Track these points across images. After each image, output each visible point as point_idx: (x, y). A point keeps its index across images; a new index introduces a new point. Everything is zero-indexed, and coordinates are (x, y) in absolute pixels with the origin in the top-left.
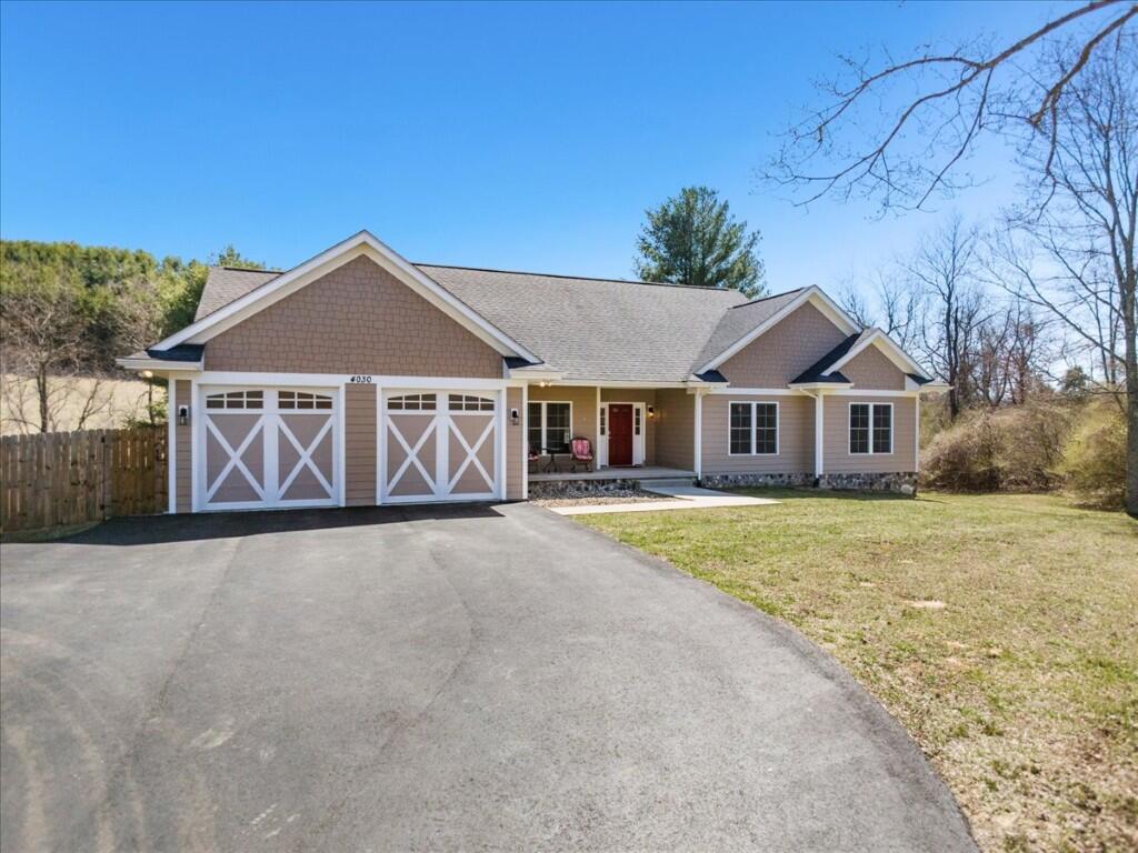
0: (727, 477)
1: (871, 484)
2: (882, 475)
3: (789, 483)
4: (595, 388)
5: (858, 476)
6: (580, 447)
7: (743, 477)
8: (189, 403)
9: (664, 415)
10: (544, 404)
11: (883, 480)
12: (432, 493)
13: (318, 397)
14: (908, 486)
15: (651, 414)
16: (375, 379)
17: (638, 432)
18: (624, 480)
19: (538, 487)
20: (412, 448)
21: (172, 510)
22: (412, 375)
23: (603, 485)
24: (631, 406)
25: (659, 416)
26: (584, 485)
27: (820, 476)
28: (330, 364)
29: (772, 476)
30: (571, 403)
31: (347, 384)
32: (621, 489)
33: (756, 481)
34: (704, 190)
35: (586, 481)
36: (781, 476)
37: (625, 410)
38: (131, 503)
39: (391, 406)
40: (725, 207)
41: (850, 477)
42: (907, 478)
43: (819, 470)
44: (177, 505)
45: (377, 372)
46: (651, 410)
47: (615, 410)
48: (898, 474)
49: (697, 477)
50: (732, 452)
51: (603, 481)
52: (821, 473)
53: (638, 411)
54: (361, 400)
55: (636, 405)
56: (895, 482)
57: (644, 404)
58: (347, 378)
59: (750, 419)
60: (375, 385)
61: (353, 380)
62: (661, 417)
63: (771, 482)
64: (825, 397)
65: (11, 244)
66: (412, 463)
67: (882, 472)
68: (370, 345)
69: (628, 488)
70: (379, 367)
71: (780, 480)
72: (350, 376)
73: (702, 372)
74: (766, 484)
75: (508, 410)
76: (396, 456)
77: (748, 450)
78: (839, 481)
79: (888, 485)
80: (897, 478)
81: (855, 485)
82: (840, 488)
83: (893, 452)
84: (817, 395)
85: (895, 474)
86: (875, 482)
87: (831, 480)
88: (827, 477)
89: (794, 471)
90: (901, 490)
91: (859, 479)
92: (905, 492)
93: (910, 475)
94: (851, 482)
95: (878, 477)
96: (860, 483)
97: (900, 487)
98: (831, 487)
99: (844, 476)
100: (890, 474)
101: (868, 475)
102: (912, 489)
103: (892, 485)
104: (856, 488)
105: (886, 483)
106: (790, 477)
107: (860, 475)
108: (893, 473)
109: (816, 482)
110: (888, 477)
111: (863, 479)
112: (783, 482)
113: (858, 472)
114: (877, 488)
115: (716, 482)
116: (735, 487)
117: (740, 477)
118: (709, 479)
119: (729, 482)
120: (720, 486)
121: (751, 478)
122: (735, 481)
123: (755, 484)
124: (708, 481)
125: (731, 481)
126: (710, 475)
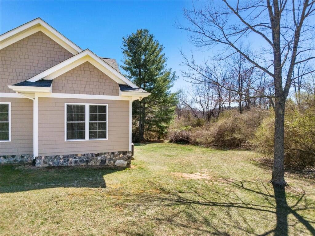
1: (87, 161)
2: (97, 155)
5: (75, 156)
11: (99, 158)
14: (122, 161)
27: (37, 158)
29: (5, 157)
41: (66, 158)
42: (121, 155)
43: (36, 154)
48: (113, 153)
52: (37, 156)
56: (111, 159)
63: (4, 161)
64: (40, 98)
67: (99, 152)
78: (55, 161)
79: (103, 162)
80: (112, 156)
81: (71, 163)
82: (56, 165)
83: (109, 138)
84: (34, 99)
85: (110, 154)
86: (91, 160)
87: (47, 160)
88: (43, 158)
89: (28, 153)
90: (115, 164)
91: (75, 158)
92: (119, 165)
93: (125, 153)
94: (68, 160)
95: (94, 156)
96: (76, 162)
97: (114, 162)
98: (47, 165)
99: (61, 157)
100: (105, 153)
101: (84, 155)
102: (126, 163)
103: (107, 161)
104: (73, 165)
105: (102, 161)
106: (22, 157)
107: (77, 155)
108: (108, 153)
109: (34, 162)
110: (103, 156)
111: (80, 158)
112: (15, 161)
113: (75, 153)
114: (94, 164)
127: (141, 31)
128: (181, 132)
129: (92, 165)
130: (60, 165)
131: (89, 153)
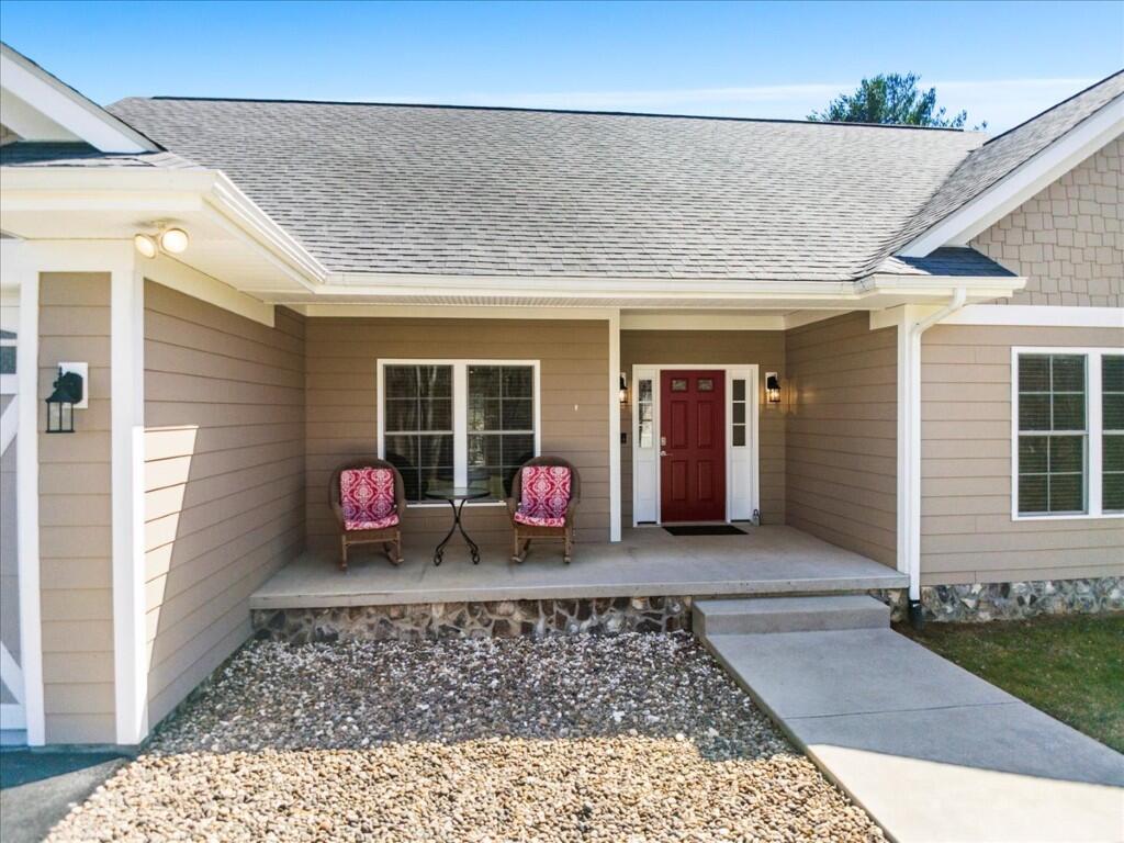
0: (1006, 588)
4: (604, 325)
6: (542, 486)
7: (1057, 584)
9: (808, 396)
10: (460, 370)
15: (774, 394)
17: (740, 440)
18: (655, 601)
19: (360, 625)
23: (585, 614)
24: (722, 373)
25: (794, 396)
26: (518, 616)
30: (536, 364)
32: (644, 628)
33: (1101, 595)
34: (895, 80)
35: (527, 604)
37: (706, 385)
40: (931, 99)
46: (773, 384)
47: (679, 385)
49: (906, 591)
50: (1023, 509)
51: (585, 603)
53: (739, 386)
55: (734, 372)
57: (756, 367)
59: (1080, 403)
62: (800, 403)
69: (670, 626)
73: (921, 249)
75: (45, 369)
77: (1076, 502)
115: (971, 603)
116: (1032, 619)
117: (1049, 588)
118: (944, 593)
119: (1013, 602)
120: (985, 616)
121: (1086, 589)
122: (1033, 599)
123: (1095, 609)
124: (944, 600)
125: (1021, 601)
126: (946, 581)
127: (878, 83)
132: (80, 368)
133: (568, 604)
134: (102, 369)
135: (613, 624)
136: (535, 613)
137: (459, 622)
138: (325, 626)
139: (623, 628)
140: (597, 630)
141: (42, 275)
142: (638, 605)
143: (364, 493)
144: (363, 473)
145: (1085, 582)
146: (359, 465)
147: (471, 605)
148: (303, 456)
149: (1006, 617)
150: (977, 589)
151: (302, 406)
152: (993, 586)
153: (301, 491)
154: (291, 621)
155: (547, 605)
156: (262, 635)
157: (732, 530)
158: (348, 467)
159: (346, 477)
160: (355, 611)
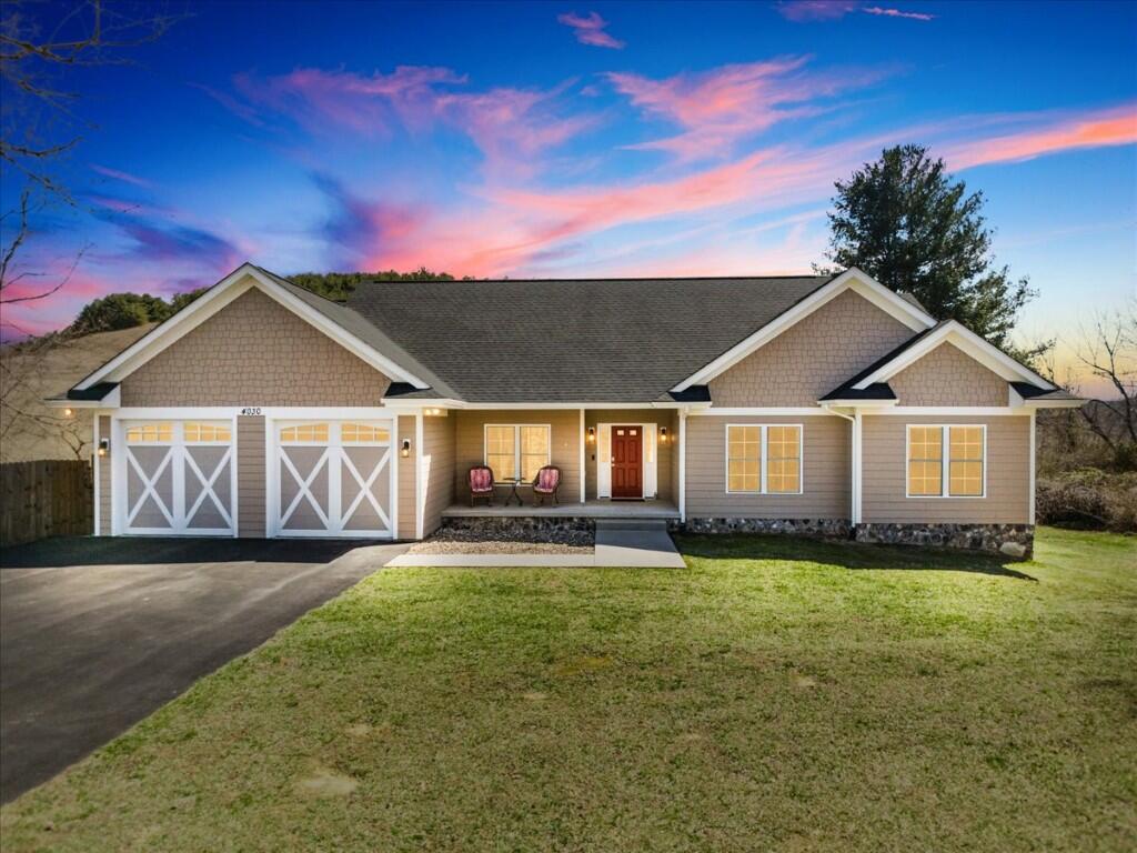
0: (723, 521)
1: (946, 540)
2: (966, 528)
3: (819, 532)
4: (578, 411)
5: (923, 527)
6: (548, 478)
7: (747, 520)
8: (109, 437)
10: (517, 428)
11: (968, 535)
12: (325, 528)
13: (217, 429)
14: (1014, 545)
16: (264, 411)
17: (648, 459)
18: (582, 519)
19: (477, 523)
20: (305, 480)
21: (97, 533)
22: (299, 405)
23: (556, 524)
24: (641, 427)
26: (532, 522)
27: (858, 525)
28: (223, 397)
29: (792, 522)
31: (239, 417)
33: (768, 526)
34: (910, 149)
35: (534, 518)
36: (806, 521)
37: (633, 433)
38: (68, 525)
39: (283, 438)
41: (908, 528)
42: (1013, 532)
43: (857, 517)
44: (101, 528)
45: (267, 404)
46: (664, 432)
47: (621, 433)
48: (996, 526)
49: (680, 519)
50: (732, 489)
51: (556, 518)
52: (860, 522)
53: (648, 434)
54: (251, 433)
55: (646, 427)
56: (991, 538)
57: (656, 425)
58: (238, 411)
59: (757, 446)
60: (264, 416)
61: (244, 412)
63: (791, 529)
64: (864, 417)
65: (346, 276)
66: (305, 496)
67: (968, 522)
68: (260, 377)
70: (268, 398)
71: (805, 527)
72: (242, 408)
73: (678, 389)
74: (783, 532)
75: (400, 441)
76: (289, 488)
77: (756, 487)
78: (889, 533)
79: (976, 542)
80: (994, 532)
81: (916, 539)
82: (890, 542)
83: (987, 495)
84: (854, 416)
85: (991, 526)
86: (953, 537)
87: (875, 531)
88: (869, 526)
89: (828, 517)
90: (1001, 549)
91: (923, 531)
92: (1008, 553)
93: (1020, 528)
94: (911, 534)
95: (959, 529)
96: (926, 538)
97: (999, 545)
98: (874, 541)
99: (899, 526)
100: (981, 526)
101: (940, 526)
102: (1023, 548)
103: (984, 542)
104: (920, 543)
105: (974, 539)
106: (820, 523)
107: (926, 525)
108: (987, 525)
109: (853, 533)
110: (976, 531)
111: (931, 531)
112: (809, 529)
113: (923, 522)
114: (958, 546)
115: (708, 526)
116: (733, 533)
117: (743, 521)
118: (697, 521)
119: (726, 526)
120: (714, 531)
121: (760, 523)
122: (735, 526)
123: (765, 531)
124: (697, 524)
125: (730, 526)
126: (698, 517)
127: (897, 152)
128: (1066, 488)
129: (955, 547)
130: (897, 541)
131: (950, 522)
132: (408, 441)
133: (550, 519)
134: (414, 441)
135: (566, 527)
136: (538, 522)
137: (512, 523)
138: (466, 523)
139: (571, 528)
140: (561, 529)
141: (399, 417)
142: (576, 520)
143: (479, 479)
144: (478, 471)
145: (761, 520)
146: (477, 468)
147: (516, 518)
148: (455, 464)
149: (724, 531)
150: (711, 520)
151: (455, 444)
152: (718, 519)
153: (455, 478)
154: (455, 521)
155: (542, 518)
156: (445, 526)
157: (643, 500)
158: (473, 468)
159: (473, 472)
160: (476, 518)
